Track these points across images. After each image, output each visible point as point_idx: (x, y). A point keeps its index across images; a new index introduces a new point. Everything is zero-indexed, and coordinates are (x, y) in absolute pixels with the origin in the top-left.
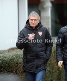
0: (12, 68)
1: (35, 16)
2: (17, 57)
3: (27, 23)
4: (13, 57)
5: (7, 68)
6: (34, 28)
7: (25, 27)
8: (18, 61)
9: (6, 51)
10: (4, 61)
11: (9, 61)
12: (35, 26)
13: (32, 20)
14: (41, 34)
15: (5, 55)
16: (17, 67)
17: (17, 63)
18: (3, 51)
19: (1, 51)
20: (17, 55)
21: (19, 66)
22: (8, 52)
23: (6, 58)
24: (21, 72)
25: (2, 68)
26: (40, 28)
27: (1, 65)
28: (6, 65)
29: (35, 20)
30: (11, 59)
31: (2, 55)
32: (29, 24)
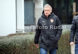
0: (10, 51)
1: (48, 8)
2: (15, 42)
3: (43, 13)
4: (11, 42)
5: (6, 51)
6: (47, 17)
7: (42, 16)
8: (15, 45)
9: (6, 37)
10: (4, 45)
11: (8, 46)
12: (48, 15)
13: (46, 10)
15: (5, 40)
16: (14, 50)
17: (15, 47)
18: (3, 37)
19: (2, 37)
20: (15, 40)
21: (16, 49)
22: (7, 37)
23: (5, 42)
25: (2, 51)
26: (52, 17)
27: (1, 49)
28: (6, 48)
29: (48, 10)
30: (10, 44)
31: (2, 40)
32: (44, 14)
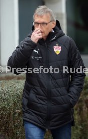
14: (60, 51)
24: (3, 128)
